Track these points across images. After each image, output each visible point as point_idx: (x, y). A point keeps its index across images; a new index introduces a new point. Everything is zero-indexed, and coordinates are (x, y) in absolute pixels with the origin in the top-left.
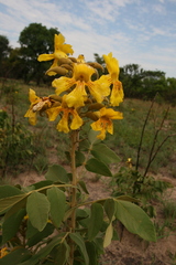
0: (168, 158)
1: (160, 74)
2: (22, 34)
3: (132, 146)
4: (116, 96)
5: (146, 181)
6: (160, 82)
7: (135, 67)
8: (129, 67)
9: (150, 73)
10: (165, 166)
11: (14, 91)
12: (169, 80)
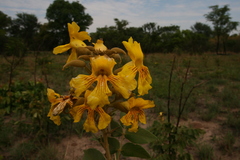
0: (195, 103)
1: (175, 28)
2: (48, 10)
3: (160, 97)
4: (144, 84)
5: (179, 131)
6: (177, 35)
7: (152, 25)
8: (147, 26)
9: (166, 29)
10: (193, 110)
11: (47, 62)
12: (184, 32)
